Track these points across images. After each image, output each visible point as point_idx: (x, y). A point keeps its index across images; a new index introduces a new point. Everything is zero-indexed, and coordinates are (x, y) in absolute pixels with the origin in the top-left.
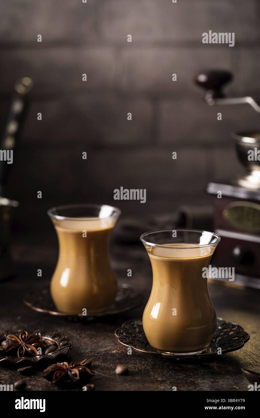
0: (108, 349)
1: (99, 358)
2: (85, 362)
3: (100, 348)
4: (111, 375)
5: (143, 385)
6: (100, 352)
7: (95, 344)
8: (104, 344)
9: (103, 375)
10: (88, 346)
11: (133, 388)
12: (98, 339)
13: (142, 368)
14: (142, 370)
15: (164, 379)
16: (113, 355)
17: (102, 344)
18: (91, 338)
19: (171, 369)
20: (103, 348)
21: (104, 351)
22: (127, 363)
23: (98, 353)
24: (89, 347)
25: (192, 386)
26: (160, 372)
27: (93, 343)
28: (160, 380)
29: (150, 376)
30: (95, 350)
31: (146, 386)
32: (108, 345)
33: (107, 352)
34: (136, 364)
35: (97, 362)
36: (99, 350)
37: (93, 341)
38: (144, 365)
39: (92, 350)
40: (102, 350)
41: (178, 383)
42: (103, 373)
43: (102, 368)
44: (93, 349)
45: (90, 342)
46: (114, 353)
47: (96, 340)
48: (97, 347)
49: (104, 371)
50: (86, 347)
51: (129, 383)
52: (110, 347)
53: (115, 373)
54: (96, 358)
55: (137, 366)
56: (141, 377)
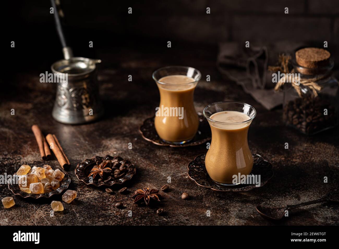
0: (184, 174)
1: (176, 182)
2: (164, 187)
3: (179, 173)
4: (178, 199)
5: (195, 210)
6: (178, 176)
7: (177, 169)
8: (183, 169)
9: (173, 198)
10: (172, 170)
11: (188, 212)
12: (180, 164)
13: (199, 194)
14: (199, 195)
15: (210, 205)
16: (185, 180)
17: (181, 169)
18: (176, 163)
19: (218, 197)
20: (181, 173)
21: (181, 176)
22: (191, 189)
23: (176, 178)
24: (172, 172)
25: (225, 213)
26: (210, 198)
27: (176, 168)
28: (207, 206)
29: (202, 202)
30: (175, 175)
31: (197, 211)
32: (185, 170)
33: (182, 177)
34: (197, 190)
35: (173, 186)
36: (178, 174)
37: (177, 165)
38: (201, 191)
39: (173, 175)
40: (180, 175)
41: (218, 210)
42: (174, 197)
43: (175, 192)
44: (174, 173)
45: (174, 167)
46: (186, 178)
47: (179, 164)
48: (177, 172)
49: (175, 194)
50: (170, 171)
51: (187, 207)
52: (186, 173)
53: (181, 198)
54: (174, 182)
55: (197, 192)
56: (196, 202)
